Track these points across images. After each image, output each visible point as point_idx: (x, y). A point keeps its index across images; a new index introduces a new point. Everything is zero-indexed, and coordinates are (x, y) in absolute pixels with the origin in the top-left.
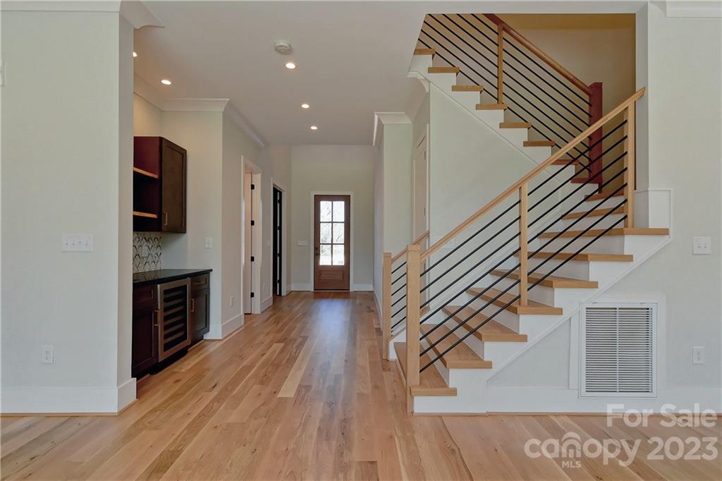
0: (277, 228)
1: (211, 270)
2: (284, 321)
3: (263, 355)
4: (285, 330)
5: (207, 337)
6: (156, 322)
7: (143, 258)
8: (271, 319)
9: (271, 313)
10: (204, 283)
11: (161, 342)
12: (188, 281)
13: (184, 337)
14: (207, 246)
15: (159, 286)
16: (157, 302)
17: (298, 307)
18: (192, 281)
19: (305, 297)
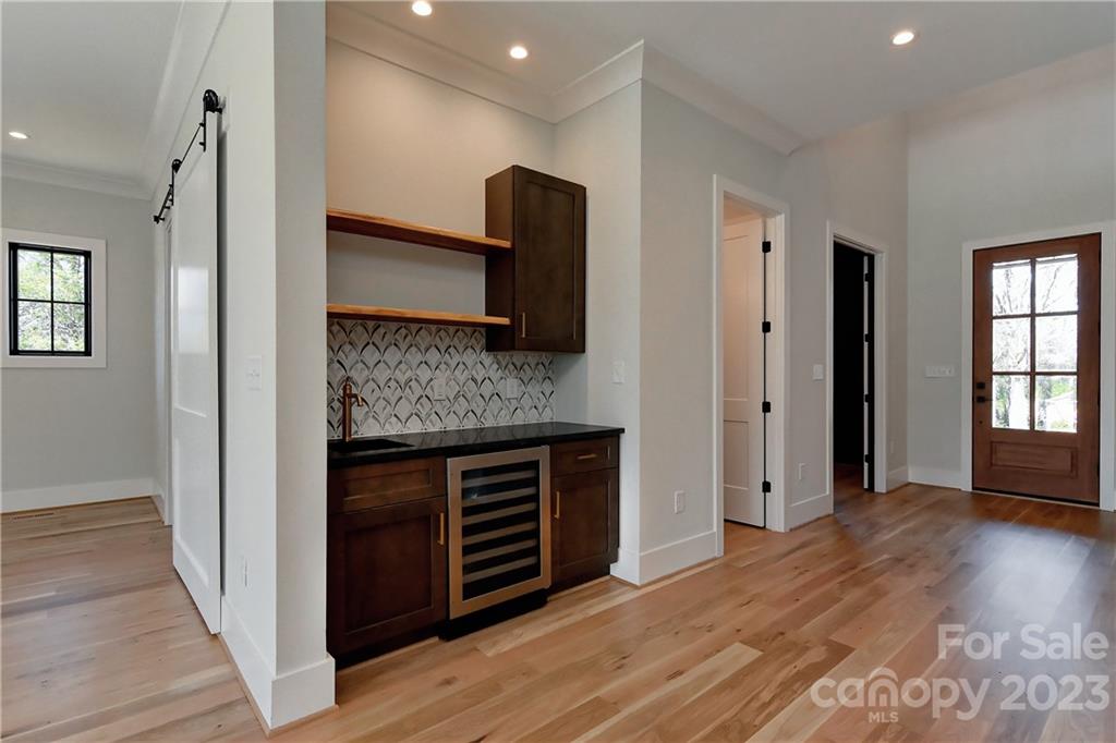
0: (866, 339)
1: (623, 430)
5: (613, 570)
7: (509, 399)
8: (798, 554)
11: (456, 579)
12: (542, 455)
13: (529, 573)
15: (449, 460)
17: (897, 531)
18: (560, 453)
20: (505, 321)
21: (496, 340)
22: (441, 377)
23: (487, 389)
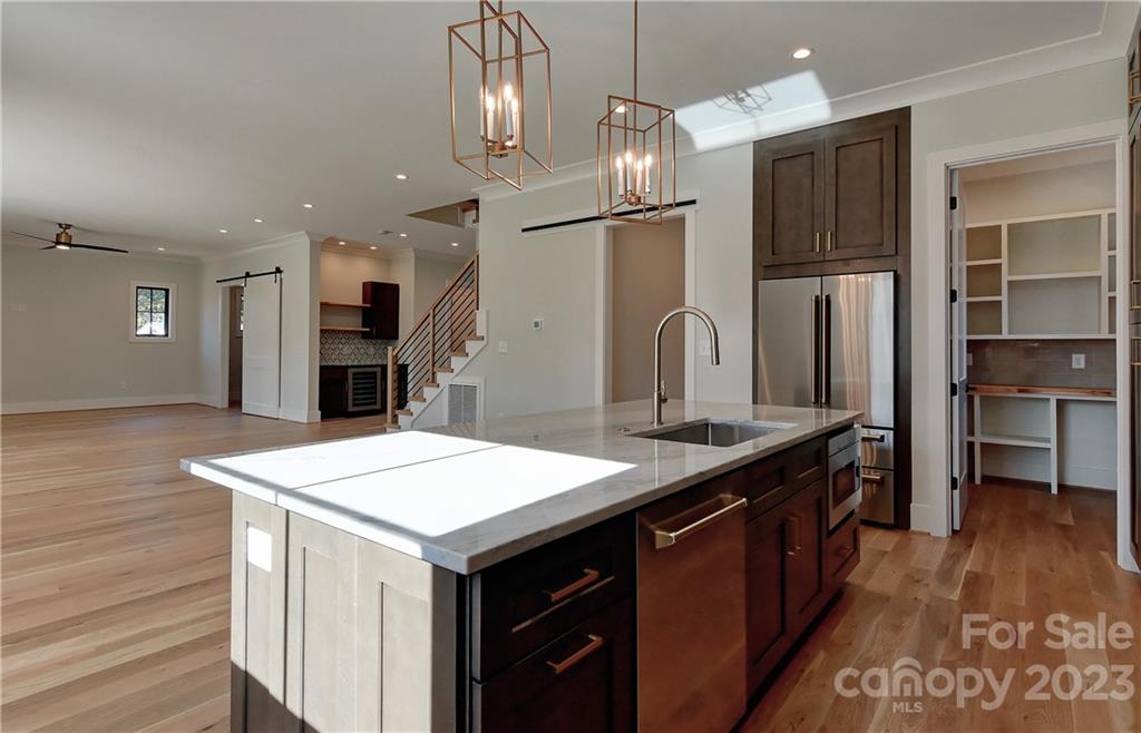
13: (374, 403)
15: (349, 369)
16: (348, 379)
20: (367, 329)
21: (365, 336)
22: (346, 347)
23: (362, 351)
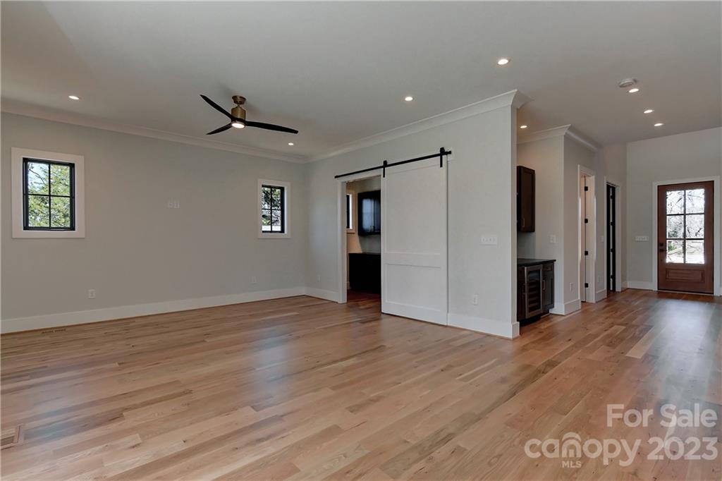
0: (611, 224)
1: (555, 260)
2: (623, 311)
3: (606, 330)
4: (625, 317)
5: (551, 311)
6: (524, 292)
9: (606, 304)
10: (550, 269)
12: (541, 267)
13: (538, 307)
14: (551, 242)
15: (526, 268)
16: (524, 278)
17: (638, 302)
18: (544, 267)
19: (646, 295)
